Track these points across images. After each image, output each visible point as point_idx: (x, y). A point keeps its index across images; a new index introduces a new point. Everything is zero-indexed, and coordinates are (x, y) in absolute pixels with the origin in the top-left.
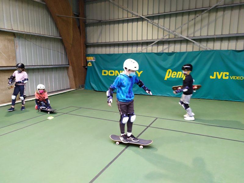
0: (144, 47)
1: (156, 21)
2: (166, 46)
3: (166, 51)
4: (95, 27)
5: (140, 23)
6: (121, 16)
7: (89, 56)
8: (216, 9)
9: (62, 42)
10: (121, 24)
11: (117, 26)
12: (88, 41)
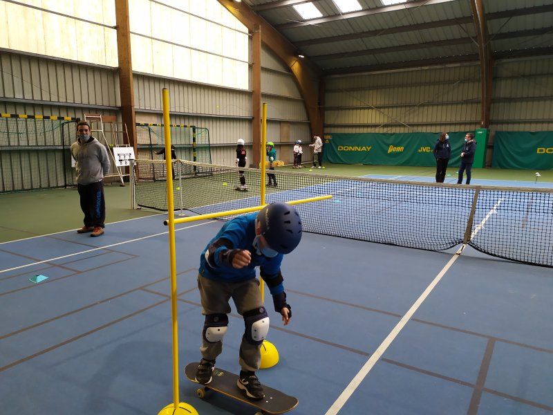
0: (373, 129)
1: (382, 110)
2: (389, 129)
3: (389, 132)
4: (333, 112)
5: (370, 110)
6: (355, 105)
7: (326, 134)
8: (423, 105)
9: (310, 125)
10: (355, 111)
11: (351, 111)
12: (326, 122)
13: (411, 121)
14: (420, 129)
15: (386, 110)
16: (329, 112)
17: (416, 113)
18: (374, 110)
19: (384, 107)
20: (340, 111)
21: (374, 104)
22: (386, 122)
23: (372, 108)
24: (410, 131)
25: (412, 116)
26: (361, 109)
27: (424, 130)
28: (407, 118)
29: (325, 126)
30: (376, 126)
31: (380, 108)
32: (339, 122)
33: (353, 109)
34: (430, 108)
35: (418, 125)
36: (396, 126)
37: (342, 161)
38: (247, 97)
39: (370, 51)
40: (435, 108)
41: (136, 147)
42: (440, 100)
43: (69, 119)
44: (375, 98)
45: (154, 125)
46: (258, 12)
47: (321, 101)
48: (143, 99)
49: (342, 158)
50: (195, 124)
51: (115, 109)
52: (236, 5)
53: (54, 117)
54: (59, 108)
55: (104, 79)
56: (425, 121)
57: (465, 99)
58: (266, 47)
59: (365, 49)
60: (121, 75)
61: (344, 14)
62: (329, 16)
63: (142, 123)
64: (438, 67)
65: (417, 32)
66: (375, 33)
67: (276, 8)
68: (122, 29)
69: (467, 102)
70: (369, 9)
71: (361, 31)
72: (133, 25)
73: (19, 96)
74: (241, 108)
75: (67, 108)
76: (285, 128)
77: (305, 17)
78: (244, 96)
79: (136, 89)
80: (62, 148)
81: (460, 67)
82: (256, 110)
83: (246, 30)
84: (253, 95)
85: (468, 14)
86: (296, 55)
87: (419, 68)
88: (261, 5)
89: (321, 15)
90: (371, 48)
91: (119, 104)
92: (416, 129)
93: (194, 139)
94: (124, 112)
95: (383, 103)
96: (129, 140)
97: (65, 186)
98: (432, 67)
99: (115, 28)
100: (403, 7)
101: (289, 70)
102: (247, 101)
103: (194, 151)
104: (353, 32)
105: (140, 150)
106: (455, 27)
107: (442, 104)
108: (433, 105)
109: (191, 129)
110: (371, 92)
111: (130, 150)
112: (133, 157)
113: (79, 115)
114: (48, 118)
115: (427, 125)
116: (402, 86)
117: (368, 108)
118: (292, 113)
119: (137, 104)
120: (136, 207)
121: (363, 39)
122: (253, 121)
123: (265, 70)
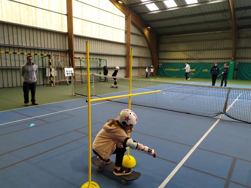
0: (181, 61)
1: (186, 52)
2: (189, 61)
4: (163, 53)
5: (180, 52)
6: (173, 50)
7: (160, 63)
8: (205, 50)
9: (152, 59)
10: (173, 52)
11: (171, 53)
12: (159, 58)
13: (199, 57)
14: (203, 61)
15: (188, 52)
16: (161, 53)
17: (202, 53)
18: (182, 52)
19: (187, 51)
20: (166, 52)
21: (182, 49)
22: (187, 58)
23: (181, 51)
24: (199, 62)
25: (199, 55)
26: (176, 51)
27: (205, 61)
28: (197, 56)
29: (159, 59)
30: (182, 59)
31: (185, 51)
32: (165, 57)
33: (172, 51)
34: (208, 51)
35: (202, 59)
36: (192, 59)
37: (166, 75)
38: (124, 46)
39: (180, 25)
40: (210, 51)
41: (74, 68)
42: (213, 48)
43: (46, 55)
44: (182, 47)
45: (82, 58)
46: (129, 8)
47: (158, 48)
48: (78, 46)
49: (167, 74)
50: (101, 58)
51: (66, 51)
52: (119, 4)
53: (39, 54)
54: (41, 50)
55: (61, 38)
56: (206, 57)
57: (224, 47)
58: (133, 24)
59: (178, 24)
60: (69, 36)
61: (168, 8)
62: (162, 9)
63: (77, 57)
64: (212, 32)
65: (202, 16)
66: (183, 17)
67: (138, 6)
68: (69, 15)
69: (225, 49)
70: (181, 6)
71: (177, 16)
72: (74, 14)
73: (24, 45)
74: (121, 51)
75: (45, 50)
76: (141, 60)
77: (151, 10)
78: (123, 46)
79: (75, 42)
80: (42, 68)
81: (222, 33)
82: (128, 52)
83: (124, 16)
84: (127, 45)
85: (226, 8)
86: (147, 27)
87: (203, 33)
88: (131, 4)
89: (158, 9)
90: (181, 23)
91: (67, 49)
92: (201, 61)
93: (100, 65)
94: (70, 53)
95: (186, 49)
96: (71, 65)
97: (43, 85)
98: (209, 33)
99: (66, 15)
100: (196, 5)
101: (143, 34)
102: (124, 48)
103: (100, 70)
104: (172, 16)
105: (76, 69)
106: (220, 14)
107: (214, 50)
108: (209, 50)
109: (99, 60)
110: (181, 44)
111: (72, 69)
112: (73, 72)
113: (50, 54)
114: (37, 54)
115: (206, 59)
116: (195, 41)
117: (179, 51)
118: (144, 53)
119: (75, 49)
120: (74, 94)
121: (178, 20)
122: (126, 57)
123: (132, 33)
